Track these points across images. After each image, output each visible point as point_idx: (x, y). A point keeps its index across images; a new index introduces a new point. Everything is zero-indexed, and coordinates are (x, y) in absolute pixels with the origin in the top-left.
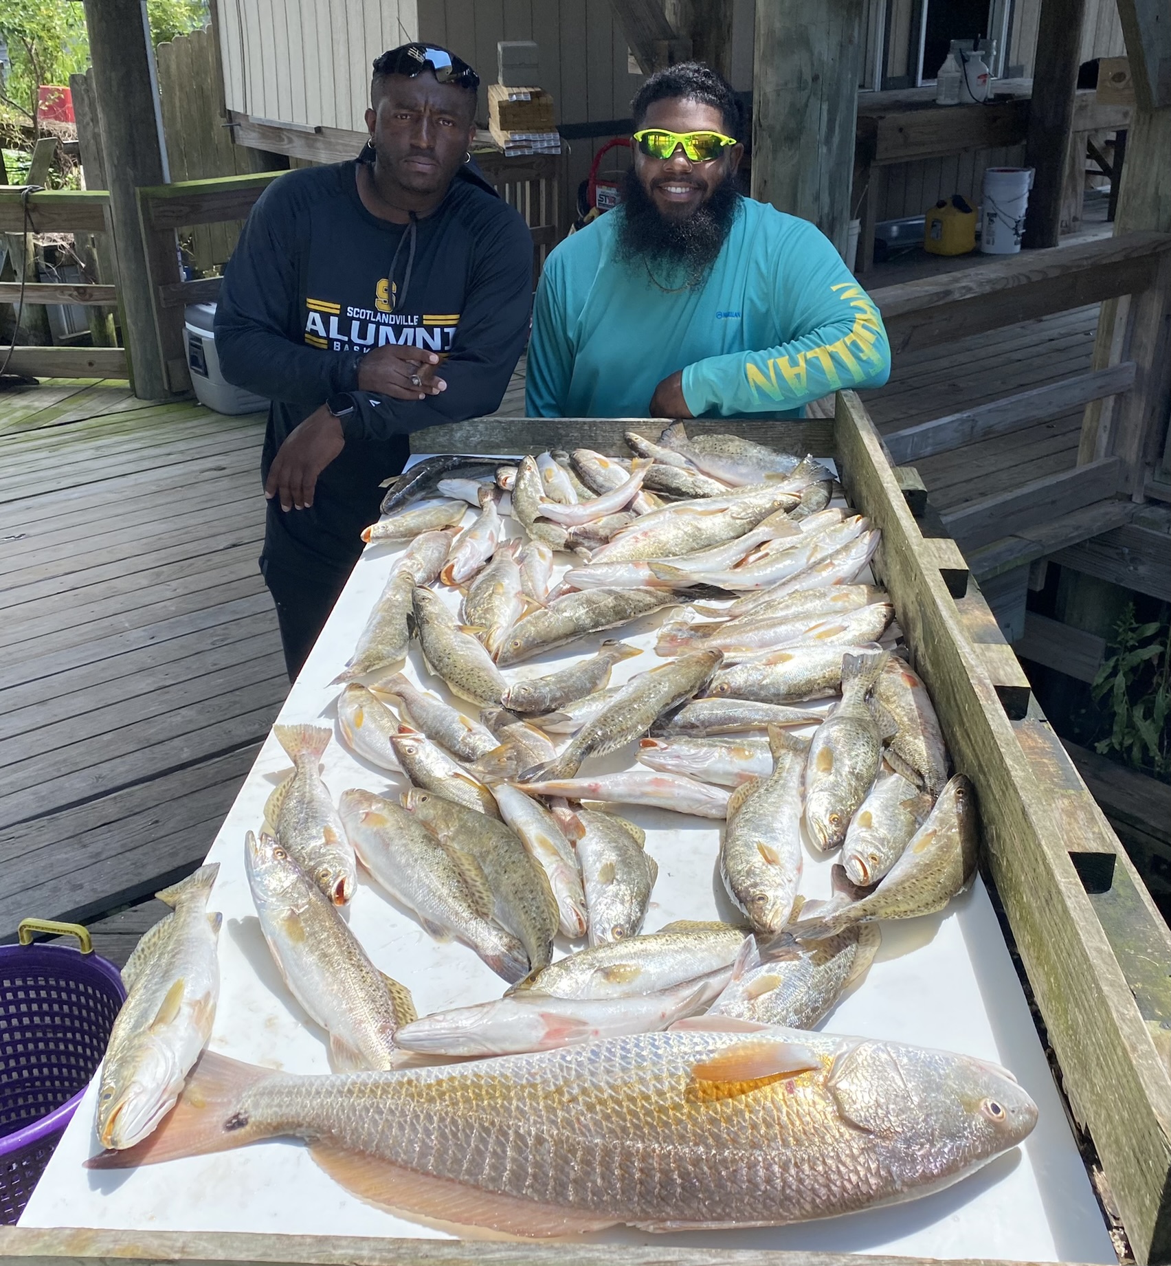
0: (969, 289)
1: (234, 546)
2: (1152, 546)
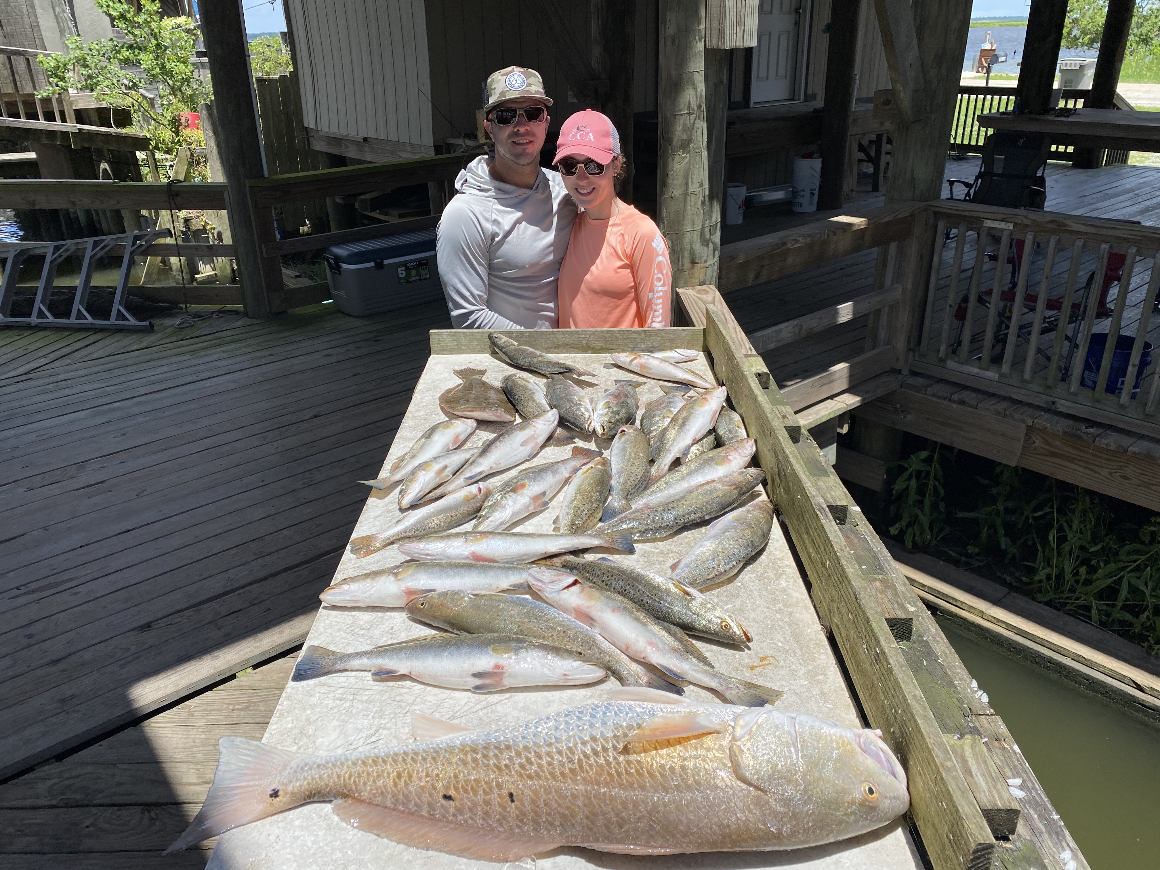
2: (915, 402)
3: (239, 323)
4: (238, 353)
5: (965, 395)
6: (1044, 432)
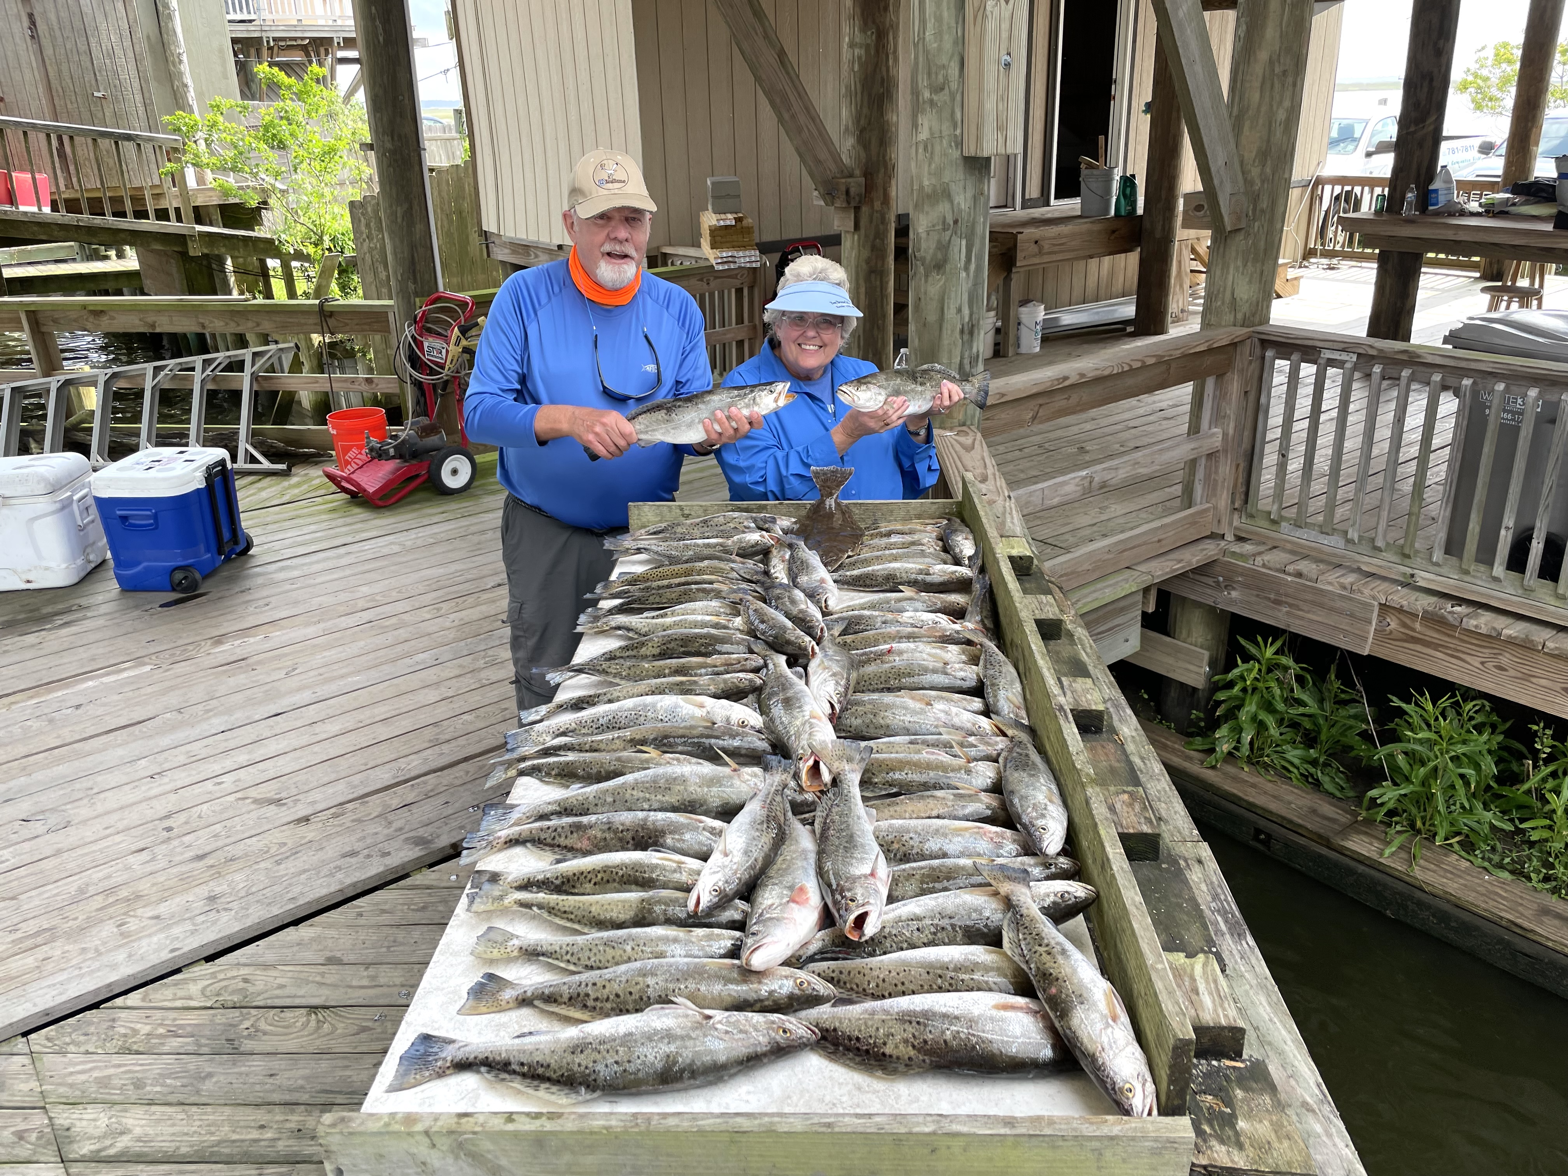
0: (1082, 374)
2: (1242, 575)
5: (1304, 566)
6: (1400, 610)
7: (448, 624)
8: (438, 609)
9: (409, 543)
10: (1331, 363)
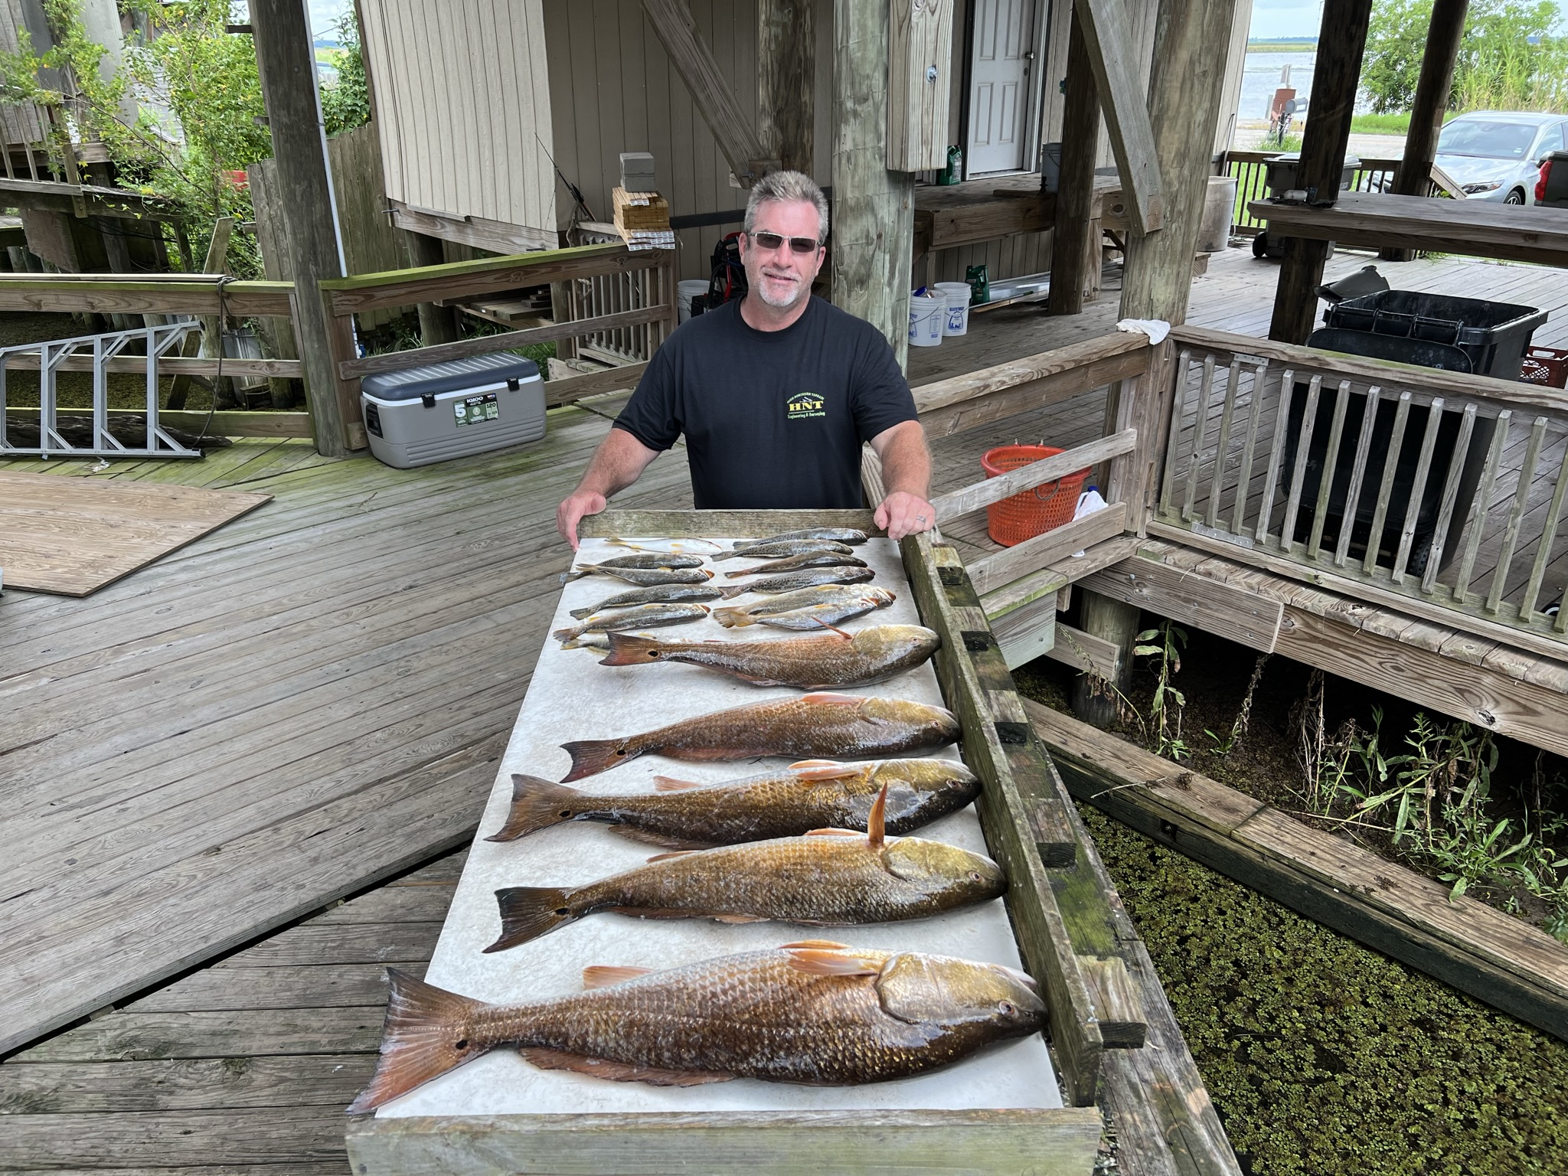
0: (1003, 383)
1: (411, 587)
2: (1153, 573)
3: (308, 463)
4: (308, 502)
5: (1214, 565)
6: (1304, 611)
7: (359, 632)
8: (347, 615)
9: (316, 540)
10: (1244, 366)
